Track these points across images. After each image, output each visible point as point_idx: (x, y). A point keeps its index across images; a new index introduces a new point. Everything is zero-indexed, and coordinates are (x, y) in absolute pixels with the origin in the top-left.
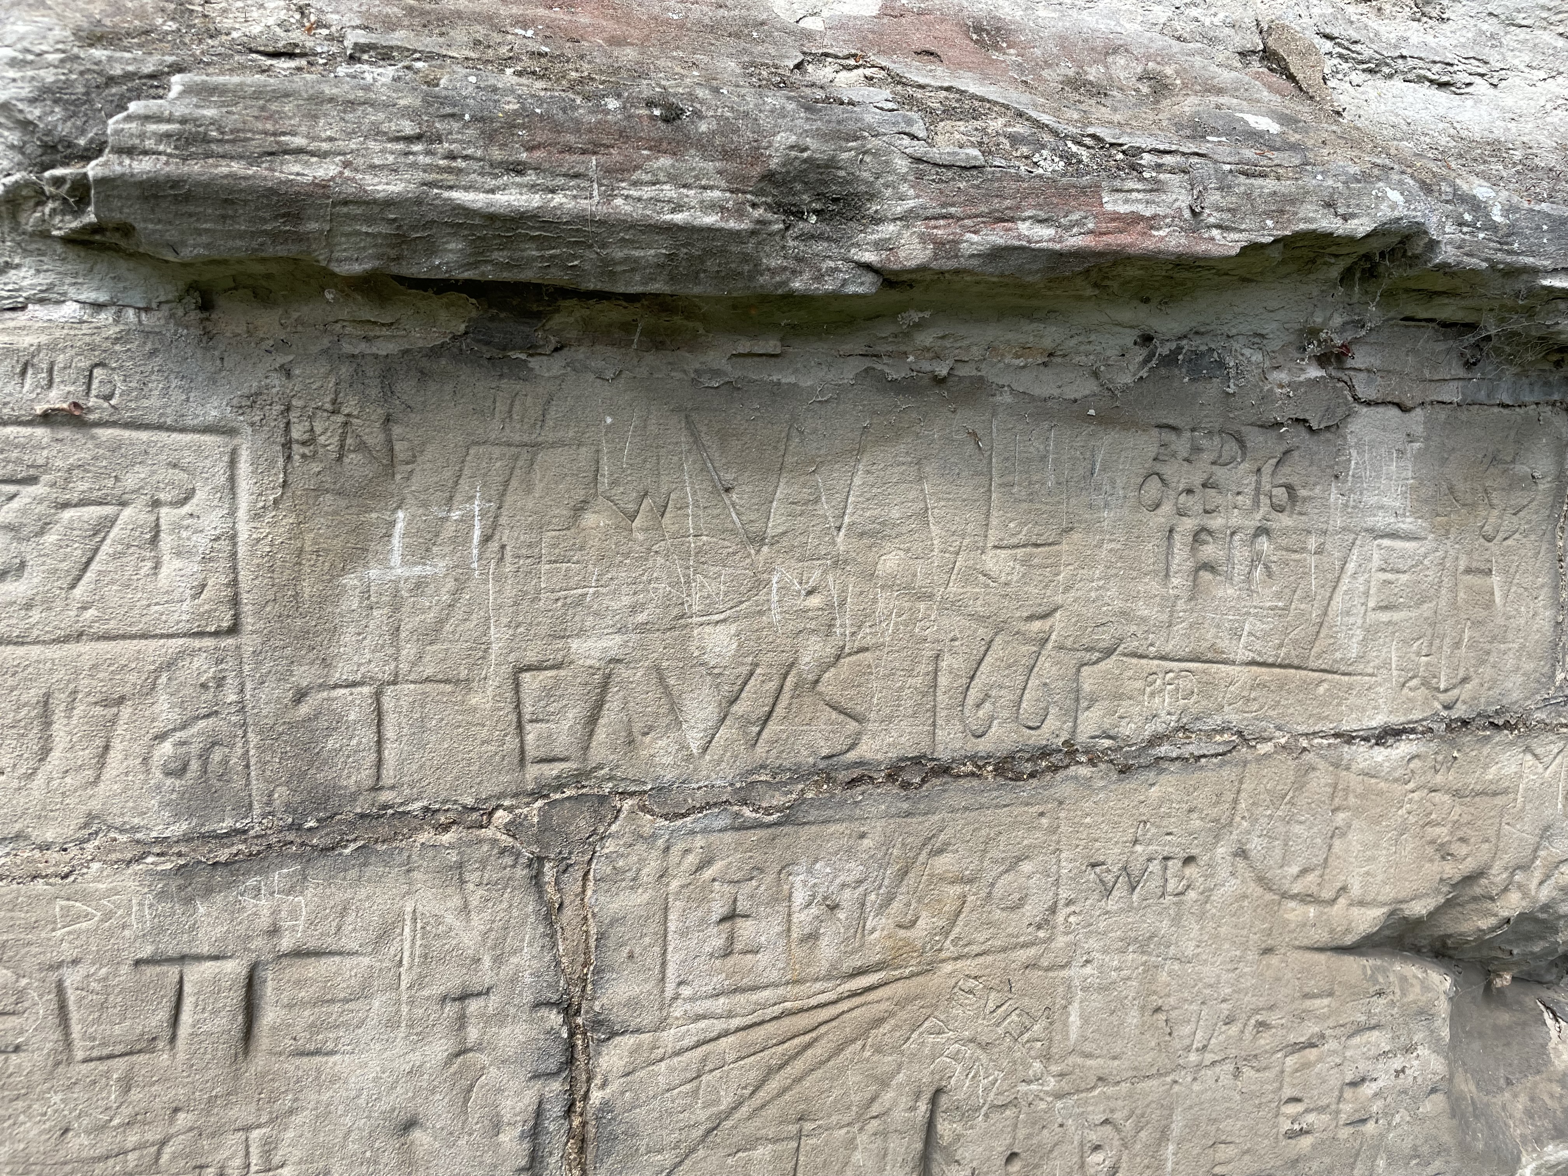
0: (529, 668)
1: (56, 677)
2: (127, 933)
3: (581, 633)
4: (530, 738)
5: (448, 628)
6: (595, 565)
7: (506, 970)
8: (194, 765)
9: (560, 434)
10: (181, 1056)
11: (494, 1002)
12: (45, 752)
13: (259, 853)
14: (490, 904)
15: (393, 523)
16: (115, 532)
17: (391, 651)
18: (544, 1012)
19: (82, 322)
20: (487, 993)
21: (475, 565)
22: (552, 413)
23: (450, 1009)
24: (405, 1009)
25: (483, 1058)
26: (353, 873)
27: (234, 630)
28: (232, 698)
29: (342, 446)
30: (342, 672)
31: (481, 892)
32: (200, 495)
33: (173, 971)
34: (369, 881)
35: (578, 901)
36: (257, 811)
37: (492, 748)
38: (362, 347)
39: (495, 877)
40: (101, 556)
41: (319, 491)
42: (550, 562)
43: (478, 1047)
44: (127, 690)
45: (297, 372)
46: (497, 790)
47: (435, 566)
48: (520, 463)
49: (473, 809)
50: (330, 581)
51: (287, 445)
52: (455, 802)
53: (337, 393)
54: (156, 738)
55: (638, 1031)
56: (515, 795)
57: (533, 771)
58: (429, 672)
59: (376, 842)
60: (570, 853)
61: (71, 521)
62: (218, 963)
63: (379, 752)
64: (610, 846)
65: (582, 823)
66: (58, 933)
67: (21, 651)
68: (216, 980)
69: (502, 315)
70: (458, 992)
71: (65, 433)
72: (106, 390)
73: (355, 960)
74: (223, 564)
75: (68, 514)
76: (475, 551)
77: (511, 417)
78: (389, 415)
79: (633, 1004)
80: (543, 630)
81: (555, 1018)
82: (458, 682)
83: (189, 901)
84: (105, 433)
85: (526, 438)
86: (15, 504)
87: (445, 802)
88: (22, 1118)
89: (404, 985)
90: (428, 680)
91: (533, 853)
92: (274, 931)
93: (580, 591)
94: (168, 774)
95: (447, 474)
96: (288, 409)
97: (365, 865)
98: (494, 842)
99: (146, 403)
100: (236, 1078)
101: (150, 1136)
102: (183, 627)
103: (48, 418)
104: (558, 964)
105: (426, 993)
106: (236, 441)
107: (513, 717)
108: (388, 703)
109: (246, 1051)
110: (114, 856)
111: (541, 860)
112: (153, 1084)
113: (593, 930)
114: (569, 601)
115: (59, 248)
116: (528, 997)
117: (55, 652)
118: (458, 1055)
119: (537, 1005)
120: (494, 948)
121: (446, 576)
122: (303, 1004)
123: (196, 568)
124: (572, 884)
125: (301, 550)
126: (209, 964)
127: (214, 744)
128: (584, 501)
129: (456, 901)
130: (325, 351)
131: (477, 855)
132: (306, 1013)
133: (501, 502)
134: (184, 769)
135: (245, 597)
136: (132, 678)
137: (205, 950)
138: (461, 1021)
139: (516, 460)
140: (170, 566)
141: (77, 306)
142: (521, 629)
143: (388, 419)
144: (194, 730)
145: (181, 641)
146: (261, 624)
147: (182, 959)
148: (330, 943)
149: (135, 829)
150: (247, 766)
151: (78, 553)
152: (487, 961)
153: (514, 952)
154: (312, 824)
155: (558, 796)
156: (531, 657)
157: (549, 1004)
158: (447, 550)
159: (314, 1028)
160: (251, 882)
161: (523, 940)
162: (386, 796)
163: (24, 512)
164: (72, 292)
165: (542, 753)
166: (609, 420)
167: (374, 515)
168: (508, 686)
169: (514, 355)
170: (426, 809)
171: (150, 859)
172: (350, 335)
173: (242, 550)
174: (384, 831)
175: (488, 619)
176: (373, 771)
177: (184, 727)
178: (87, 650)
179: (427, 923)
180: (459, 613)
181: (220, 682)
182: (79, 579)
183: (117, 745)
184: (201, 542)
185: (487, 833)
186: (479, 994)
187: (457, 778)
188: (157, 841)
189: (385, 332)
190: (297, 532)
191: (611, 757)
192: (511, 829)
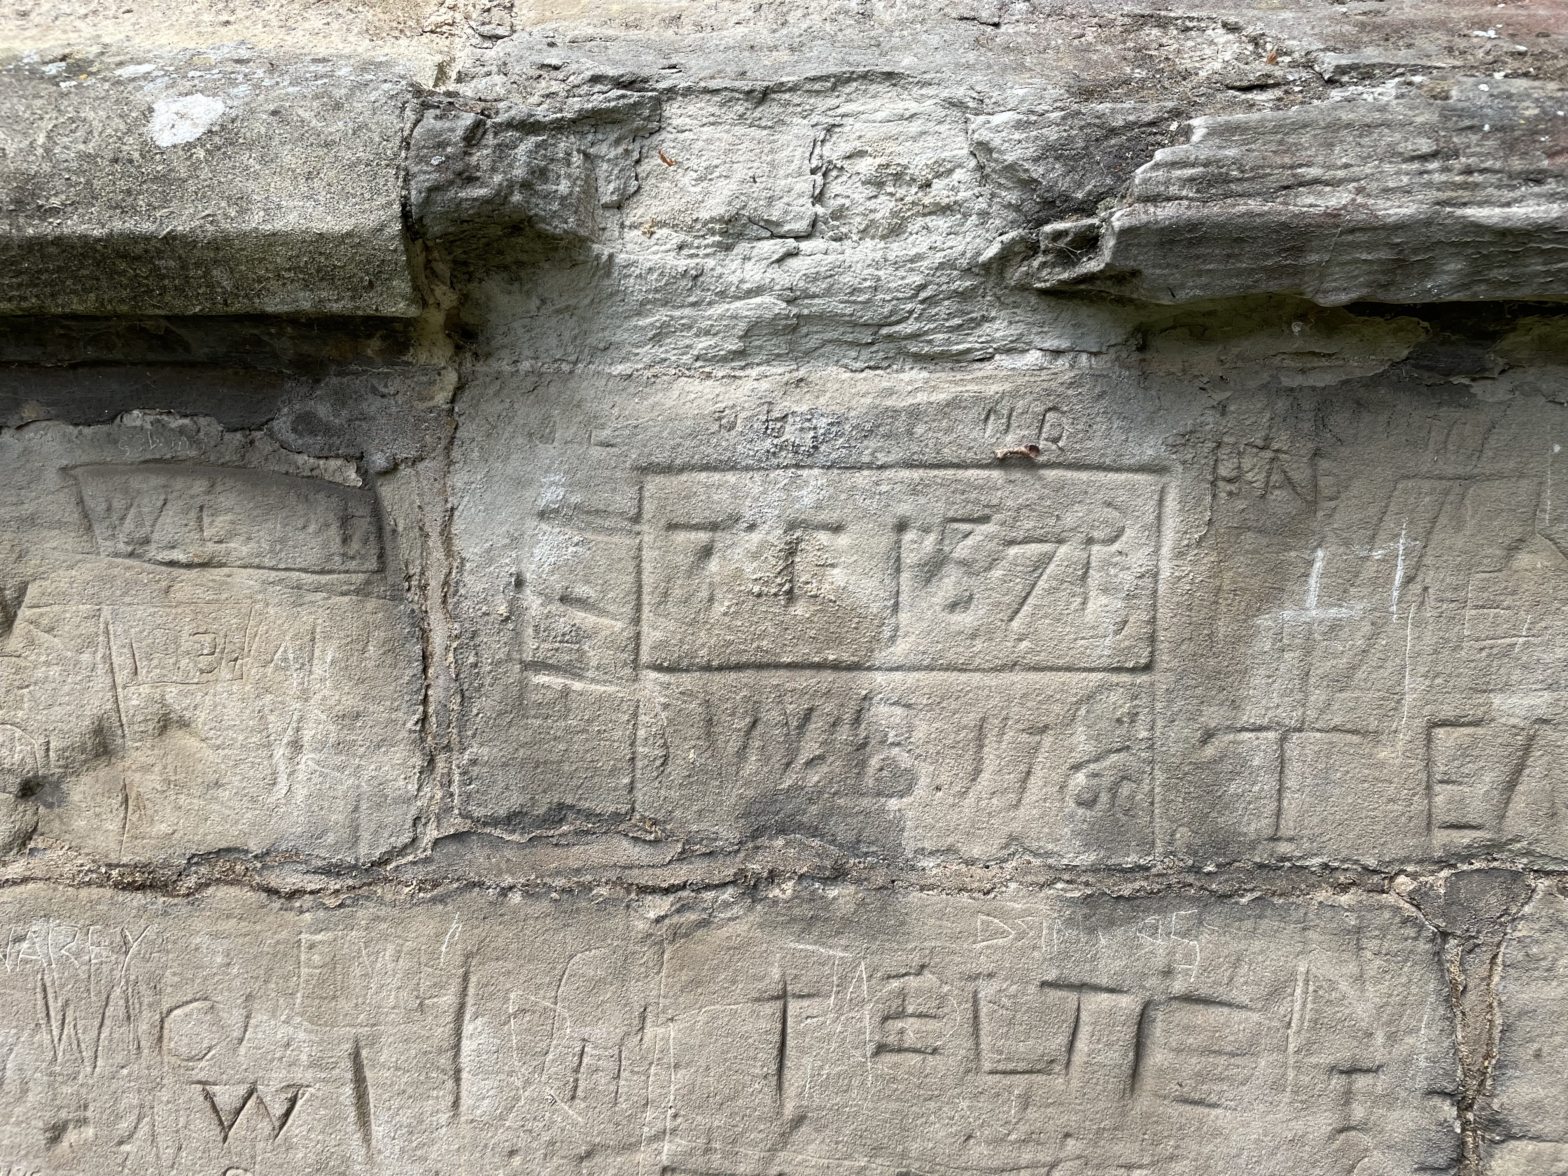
0: (1444, 724)
1: (992, 703)
2: (1036, 954)
3: (1505, 688)
4: (1439, 800)
5: (1360, 674)
6: (1527, 612)
7: (1399, 1050)
8: (1104, 797)
9: (1498, 466)
10: (1075, 1083)
11: (1382, 1083)
12: (977, 772)
13: (1159, 891)
14: (1388, 977)
15: (1311, 563)
16: (1052, 566)
17: (1300, 696)
18: (1437, 1101)
19: (1042, 369)
20: (1376, 1071)
21: (1394, 608)
22: (1492, 442)
23: (1337, 1082)
24: (1291, 1074)
25: (1366, 1140)
26: (1248, 924)
27: (1148, 668)
28: (1143, 734)
29: (1267, 483)
30: (1250, 715)
31: (1378, 962)
32: (1128, 533)
33: (1073, 996)
34: (1264, 934)
35: (1483, 987)
36: (1159, 849)
37: (1398, 808)
38: (1298, 381)
39: (1395, 947)
40: (1037, 591)
41: (1243, 528)
42: (1477, 607)
43: (1362, 1127)
44: (1050, 720)
45: (1232, 408)
46: (1402, 854)
47: (1352, 609)
48: (1451, 498)
49: (1375, 872)
50: (1245, 621)
51: (1213, 483)
52: (1356, 862)
53: (1270, 427)
54: (1072, 768)
55: (1538, 1138)
56: (1420, 862)
57: (1441, 837)
58: (1337, 720)
59: (1273, 895)
60: (1478, 932)
61: (1016, 557)
62: (1114, 996)
63: (1279, 800)
64: (1523, 930)
65: (1493, 900)
66: (978, 946)
67: (964, 677)
68: (1111, 1013)
69: (1453, 338)
70: (1347, 1066)
71: (1017, 475)
72: (1055, 433)
73: (1243, 1014)
74: (1146, 601)
75: (1013, 551)
76: (1396, 594)
77: (1445, 448)
78: (1318, 449)
79: (1536, 1107)
80: (1464, 682)
81: (1448, 1110)
82: (1364, 733)
83: (1092, 931)
84: (1051, 474)
85: (1460, 471)
86: (969, 541)
87: (1343, 861)
88: (932, 1118)
89: (1292, 1048)
90: (1335, 729)
91: (1437, 927)
92: (1168, 973)
93: (1508, 641)
94: (1080, 804)
95: (1372, 511)
96: (1219, 445)
97: (1260, 917)
98: (1397, 910)
99: (1089, 444)
100: (1124, 1114)
101: (1041, 1157)
102: (1105, 662)
103: (1004, 462)
104: (1457, 1051)
105: (1314, 1060)
106: (1164, 480)
107: (1423, 776)
108: (1292, 749)
109: (1132, 1090)
110: (1029, 878)
111: (1445, 935)
112: (1048, 1106)
113: (1499, 1021)
114: (1495, 651)
115: (1033, 300)
116: (1421, 1083)
117: (992, 680)
118: (1341, 1131)
119: (1430, 1093)
120: (1389, 1023)
121: (1362, 619)
122: (1191, 1051)
123: (1120, 604)
124: (1478, 966)
125: (1219, 589)
126: (1105, 995)
127: (1123, 778)
128: (1521, 540)
129: (1352, 968)
130: (1264, 386)
131: (1378, 922)
132: (1194, 1060)
133: (1428, 540)
134: (1095, 801)
135: (1161, 635)
136: (1056, 708)
137: (1104, 981)
138: (1347, 1097)
139: (1447, 494)
140: (1097, 602)
141: (1039, 354)
142: (1439, 681)
143: (1317, 454)
144: (1107, 763)
145: (1100, 675)
146: (1175, 663)
147: (1082, 987)
148: (1221, 993)
149: (1048, 854)
150: (1152, 803)
151: (1019, 586)
152: (1380, 1038)
153: (1410, 1031)
154: (1211, 868)
155: (1466, 867)
156: (1447, 711)
157: (1443, 1094)
158: (1365, 591)
159: (1200, 1077)
160: (1150, 920)
161: (1420, 1020)
162: (1284, 848)
163: (977, 548)
164: (1037, 341)
165: (1451, 818)
166: (1557, 448)
167: (1293, 554)
168: (1420, 742)
169: (1456, 380)
170: (1325, 866)
171: (1059, 885)
172: (1288, 369)
173: (1162, 588)
174: (1281, 884)
175: (1404, 667)
176: (1273, 819)
177: (1097, 760)
178: (1020, 679)
179: (1320, 987)
180: (1373, 659)
181: (1133, 717)
182: (1017, 612)
183: (1039, 773)
184: (1127, 579)
185: (1390, 899)
186: (1368, 1071)
187: (1360, 837)
188: (1068, 868)
189: (1324, 363)
190: (1216, 572)
191: (1531, 830)
192: (1416, 898)
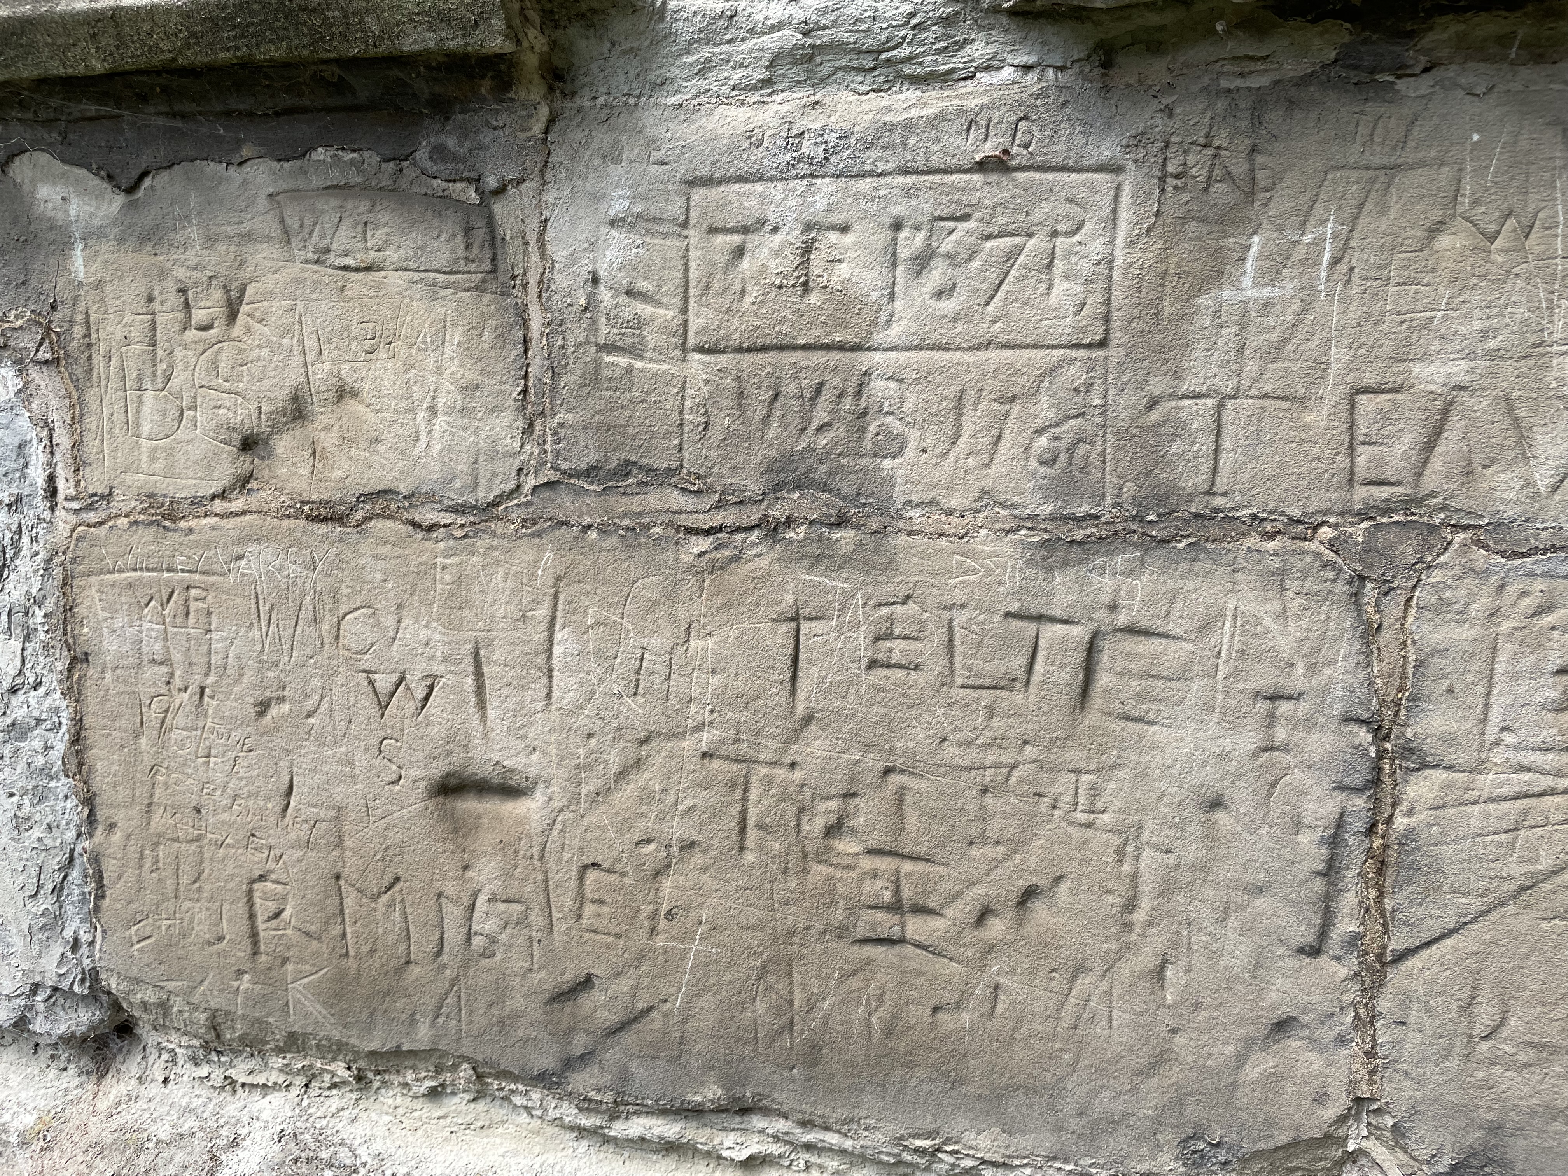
0: (1366, 391)
1: (970, 377)
2: (1001, 589)
3: (1425, 357)
4: (1361, 460)
5: (1290, 347)
6: (1446, 287)
7: (1318, 680)
8: (1063, 458)
9: (1420, 155)
10: (1033, 699)
11: (1303, 708)
12: (956, 437)
13: (1107, 537)
14: (1308, 614)
15: (1247, 248)
16: (1022, 257)
17: (1235, 367)
18: (1353, 727)
19: (1014, 83)
20: (1298, 698)
21: (1322, 287)
22: (1416, 133)
23: (1262, 706)
24: (1220, 697)
25: (1288, 759)
26: (1184, 566)
27: (1103, 344)
28: (1097, 402)
29: (1210, 177)
30: (1190, 384)
31: (1299, 600)
32: (1088, 225)
33: (1031, 628)
34: (1198, 575)
35: (1398, 625)
36: (1108, 501)
37: (1323, 465)
38: (1238, 82)
39: (1315, 588)
40: (1010, 278)
41: (1186, 218)
42: (1399, 284)
43: (1284, 748)
44: (1018, 390)
45: (1178, 111)
46: (1324, 506)
47: (1284, 288)
48: (1377, 186)
49: (1299, 522)
50: (1188, 301)
51: (1162, 179)
52: (1282, 513)
53: (1211, 127)
54: (1036, 432)
55: (1450, 768)
56: (1342, 514)
57: (1361, 492)
58: (1268, 388)
59: (1207, 541)
60: (1394, 577)
61: (992, 249)
62: (1067, 627)
63: (1216, 460)
64: (1437, 576)
65: (1409, 549)
66: (953, 581)
67: (947, 355)
68: (1065, 639)
69: (1375, 37)
70: (1270, 692)
71: (994, 177)
72: (1026, 140)
73: (1179, 644)
74: (1101, 285)
75: (990, 244)
76: (1324, 274)
77: (1372, 140)
78: (1255, 145)
79: (1449, 739)
80: (1385, 352)
81: (1364, 736)
82: (1295, 399)
83: (1049, 570)
84: (1021, 176)
85: (1385, 161)
86: (953, 237)
87: (1271, 512)
88: (914, 723)
89: (1221, 675)
90: (1266, 396)
91: (1355, 571)
92: (1113, 607)
93: (1428, 314)
94: (1042, 463)
95: (1304, 199)
96: (1167, 145)
97: (1195, 560)
98: (1317, 555)
99: (1054, 148)
100: (1074, 726)
101: (1003, 759)
102: (1065, 339)
103: (982, 166)
104: (1371, 683)
105: (1241, 686)
106: (1120, 178)
107: (1346, 437)
108: (1228, 415)
109: (1083, 708)
110: (998, 526)
111: (1363, 578)
112: (1010, 717)
113: (1412, 657)
114: (1415, 324)
115: (1005, 21)
116: (1338, 710)
117: (970, 357)
118: (1265, 750)
119: (1346, 720)
120: (1309, 655)
121: (1293, 297)
122: (1132, 675)
123: (1079, 288)
124: (1393, 607)
125: (1166, 272)
126: (1059, 626)
127: (1080, 441)
128: (1442, 223)
129: (1276, 605)
130: (1205, 89)
131: (1299, 565)
132: (1135, 683)
133: (1354, 224)
134: (1054, 460)
135: (1115, 315)
136: (1023, 380)
137: (1058, 613)
138: (1271, 720)
139: (1373, 182)
140: (1061, 287)
141: (1012, 69)
142: (1362, 351)
143: (1254, 150)
144: (1065, 427)
145: (1062, 352)
146: (1126, 339)
147: (1040, 618)
148: (1159, 625)
149: (1014, 506)
150: (1104, 462)
151: (993, 275)
152: (1300, 668)
153: (1328, 663)
154: (1152, 517)
155: (1385, 520)
156: (1369, 379)
157: (1359, 721)
158: (1296, 272)
159: (1140, 697)
160: (1099, 562)
161: (1338, 654)
162: (1218, 501)
163: (959, 243)
164: (1010, 59)
165: (1372, 475)
166: (1476, 137)
167: (1232, 240)
168: (1344, 406)
169: (1382, 78)
170: (1254, 517)
171: (1023, 532)
172: (1228, 73)
173: (1117, 274)
174: (1215, 531)
175: (1330, 339)
176: (1210, 475)
177: (1057, 425)
178: (993, 356)
179: (1247, 622)
180: (1302, 332)
181: (1089, 387)
182: (992, 298)
183: (1007, 436)
184: (1085, 266)
185: (1313, 546)
186: (1290, 698)
187: (1286, 491)
188: (1030, 517)
189: (1260, 66)
190: (1163, 257)
191: (1446, 487)
192: (1336, 545)
